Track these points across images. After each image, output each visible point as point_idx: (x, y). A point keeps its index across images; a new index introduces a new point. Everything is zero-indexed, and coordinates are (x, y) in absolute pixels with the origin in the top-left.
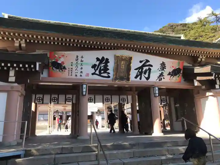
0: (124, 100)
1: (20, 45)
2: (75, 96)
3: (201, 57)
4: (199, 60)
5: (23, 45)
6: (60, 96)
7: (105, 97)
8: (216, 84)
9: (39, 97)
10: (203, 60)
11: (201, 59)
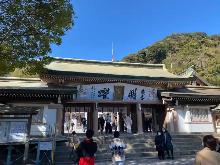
0: (121, 110)
1: (61, 81)
2: (90, 108)
3: (169, 85)
4: (168, 86)
5: (63, 82)
6: (81, 108)
7: (109, 108)
8: (176, 103)
9: (68, 109)
10: (171, 86)
11: (169, 86)
